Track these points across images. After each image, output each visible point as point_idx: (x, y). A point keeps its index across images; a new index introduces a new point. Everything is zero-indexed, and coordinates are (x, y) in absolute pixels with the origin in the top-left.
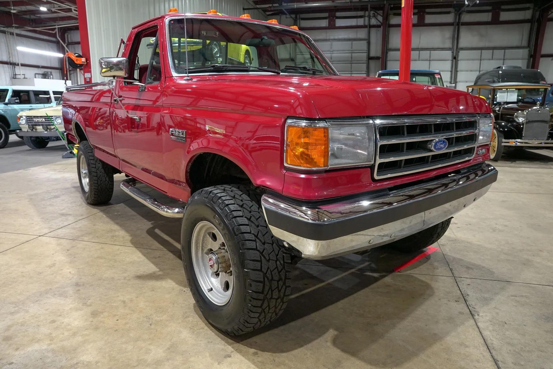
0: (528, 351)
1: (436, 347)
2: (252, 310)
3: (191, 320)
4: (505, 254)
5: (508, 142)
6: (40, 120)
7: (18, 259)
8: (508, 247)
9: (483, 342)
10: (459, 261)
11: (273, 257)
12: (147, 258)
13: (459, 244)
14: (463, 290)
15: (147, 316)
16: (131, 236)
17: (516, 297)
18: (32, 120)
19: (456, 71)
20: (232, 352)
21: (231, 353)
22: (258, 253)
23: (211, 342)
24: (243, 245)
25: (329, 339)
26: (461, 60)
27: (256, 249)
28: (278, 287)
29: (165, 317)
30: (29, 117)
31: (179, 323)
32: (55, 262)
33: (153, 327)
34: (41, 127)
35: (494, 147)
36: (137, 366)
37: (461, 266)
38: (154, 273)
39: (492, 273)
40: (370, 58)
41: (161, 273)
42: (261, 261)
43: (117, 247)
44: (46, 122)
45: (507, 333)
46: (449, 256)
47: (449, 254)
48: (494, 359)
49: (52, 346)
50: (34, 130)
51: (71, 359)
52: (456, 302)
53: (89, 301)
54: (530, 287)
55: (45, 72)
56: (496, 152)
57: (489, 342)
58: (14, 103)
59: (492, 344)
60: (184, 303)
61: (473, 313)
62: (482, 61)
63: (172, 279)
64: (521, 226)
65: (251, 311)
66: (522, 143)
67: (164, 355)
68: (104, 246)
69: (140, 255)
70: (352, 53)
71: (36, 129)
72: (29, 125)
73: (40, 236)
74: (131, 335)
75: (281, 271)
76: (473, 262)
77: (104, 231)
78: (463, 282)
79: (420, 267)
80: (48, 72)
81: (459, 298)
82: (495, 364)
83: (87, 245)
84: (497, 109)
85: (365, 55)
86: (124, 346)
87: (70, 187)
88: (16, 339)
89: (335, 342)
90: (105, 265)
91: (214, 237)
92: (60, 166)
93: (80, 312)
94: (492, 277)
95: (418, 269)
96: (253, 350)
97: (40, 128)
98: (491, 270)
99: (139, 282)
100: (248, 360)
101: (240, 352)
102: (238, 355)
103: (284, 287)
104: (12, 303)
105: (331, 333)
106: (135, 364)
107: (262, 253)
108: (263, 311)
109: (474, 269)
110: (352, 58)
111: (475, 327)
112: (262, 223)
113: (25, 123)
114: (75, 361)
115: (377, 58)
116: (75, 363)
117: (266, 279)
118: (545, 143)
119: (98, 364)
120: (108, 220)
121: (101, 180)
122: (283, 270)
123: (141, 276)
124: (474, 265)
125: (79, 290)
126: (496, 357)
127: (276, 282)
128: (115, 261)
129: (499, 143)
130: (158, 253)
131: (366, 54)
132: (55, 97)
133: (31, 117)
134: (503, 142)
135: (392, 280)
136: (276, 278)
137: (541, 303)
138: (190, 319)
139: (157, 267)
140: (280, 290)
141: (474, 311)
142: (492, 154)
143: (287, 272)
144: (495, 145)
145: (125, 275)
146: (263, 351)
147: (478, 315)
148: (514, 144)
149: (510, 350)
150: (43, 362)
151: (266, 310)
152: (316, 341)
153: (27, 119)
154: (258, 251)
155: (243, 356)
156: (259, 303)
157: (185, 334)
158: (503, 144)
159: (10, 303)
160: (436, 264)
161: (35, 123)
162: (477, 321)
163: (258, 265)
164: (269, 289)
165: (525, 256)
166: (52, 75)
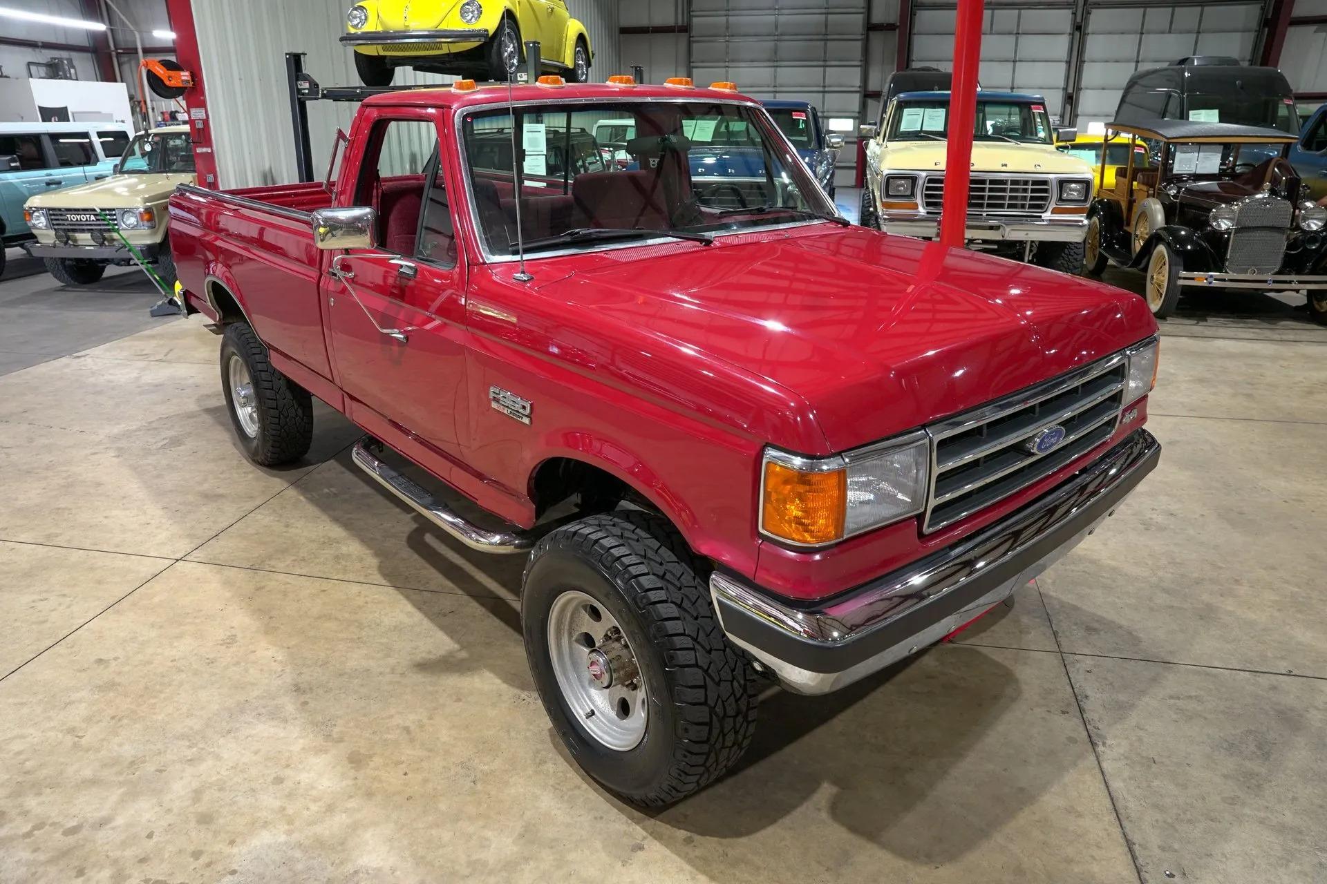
0: (1189, 821)
1: (1023, 818)
2: (687, 771)
3: (551, 770)
4: (1166, 591)
5: (1193, 279)
6: (83, 217)
7: (153, 626)
8: (1172, 573)
9: (1109, 805)
10: (1072, 610)
11: (726, 674)
12: (426, 614)
13: (1072, 567)
14: (1078, 685)
15: (462, 763)
16: (376, 555)
17: (1179, 698)
18: (62, 217)
19: (1081, 62)
20: (644, 838)
21: (643, 840)
22: (700, 671)
23: (601, 818)
24: (672, 658)
25: (824, 803)
26: (1093, 34)
27: (696, 665)
28: (734, 727)
29: (497, 764)
30: (53, 209)
31: (530, 777)
32: (234, 632)
33: (479, 787)
34: (88, 236)
35: (1159, 286)
36: (471, 875)
37: (1076, 624)
38: (451, 654)
39: (1136, 641)
40: (871, 27)
41: (464, 654)
42: (705, 687)
43: (355, 588)
44: (98, 222)
45: (1156, 783)
46: (1051, 597)
47: (1052, 593)
48: (1127, 841)
49: (296, 836)
50: (70, 242)
51: (342, 863)
52: (1063, 716)
53: (336, 730)
54: (1208, 674)
55: (55, 59)
56: (1163, 296)
57: (1119, 805)
58: (8, 168)
59: (1126, 808)
60: (529, 730)
61: (1094, 738)
62: (1143, 36)
63: (492, 669)
64: (1203, 515)
65: (686, 773)
66: (1224, 280)
67: (515, 849)
68: (325, 585)
69: (409, 608)
70: (828, 13)
71: (75, 240)
72: (55, 229)
73: (178, 560)
74: (443, 807)
75: (740, 699)
76: (1099, 613)
77: (314, 541)
78: (1078, 665)
79: (992, 628)
80: (61, 60)
81: (1069, 705)
82: (1127, 849)
83: (289, 583)
84: (1172, 192)
85: (859, 19)
86: (433, 832)
87: (198, 409)
88: (221, 821)
89: (836, 811)
90: (341, 635)
91: (595, 614)
92: (153, 343)
93: (324, 756)
94: (1136, 653)
95: (988, 633)
96: (682, 834)
97: (84, 238)
98: (1134, 633)
99: (424, 680)
100: (677, 854)
101: (658, 837)
102: (656, 845)
103: (745, 724)
104: (183, 737)
105: (826, 791)
106: (466, 871)
107: (706, 671)
108: (707, 769)
109: (1102, 633)
110: (826, 26)
111: (1097, 771)
112: (704, 611)
113: (46, 226)
114: (349, 868)
115: (890, 27)
116: (351, 871)
117: (714, 717)
118: (1275, 282)
119: (395, 874)
120: (311, 509)
121: (286, 415)
122: (745, 696)
123: (425, 664)
124: (1100, 620)
125: (306, 703)
126: (1130, 837)
127: (732, 719)
128: (361, 627)
129: (1173, 278)
130: (447, 602)
131: (861, 16)
132: (102, 143)
133: (60, 210)
134: (1180, 278)
135: (937, 664)
136: (731, 712)
137: (1222, 712)
138: (550, 767)
139: (452, 638)
140: (738, 732)
141: (1097, 734)
142: (1154, 300)
143: (750, 696)
144: (1162, 281)
145: (392, 661)
146: (703, 833)
147: (1104, 744)
148: (1205, 283)
149: (1157, 821)
150: (290, 870)
151: (711, 769)
152: (799, 810)
153: (51, 215)
154: (700, 667)
155: (666, 846)
156: (701, 760)
157: (547, 802)
158: (1181, 282)
159: (177, 738)
160: (1025, 620)
161: (71, 225)
162: (1101, 759)
163: (699, 695)
164: (719, 735)
165: (1205, 597)
166: (74, 67)
